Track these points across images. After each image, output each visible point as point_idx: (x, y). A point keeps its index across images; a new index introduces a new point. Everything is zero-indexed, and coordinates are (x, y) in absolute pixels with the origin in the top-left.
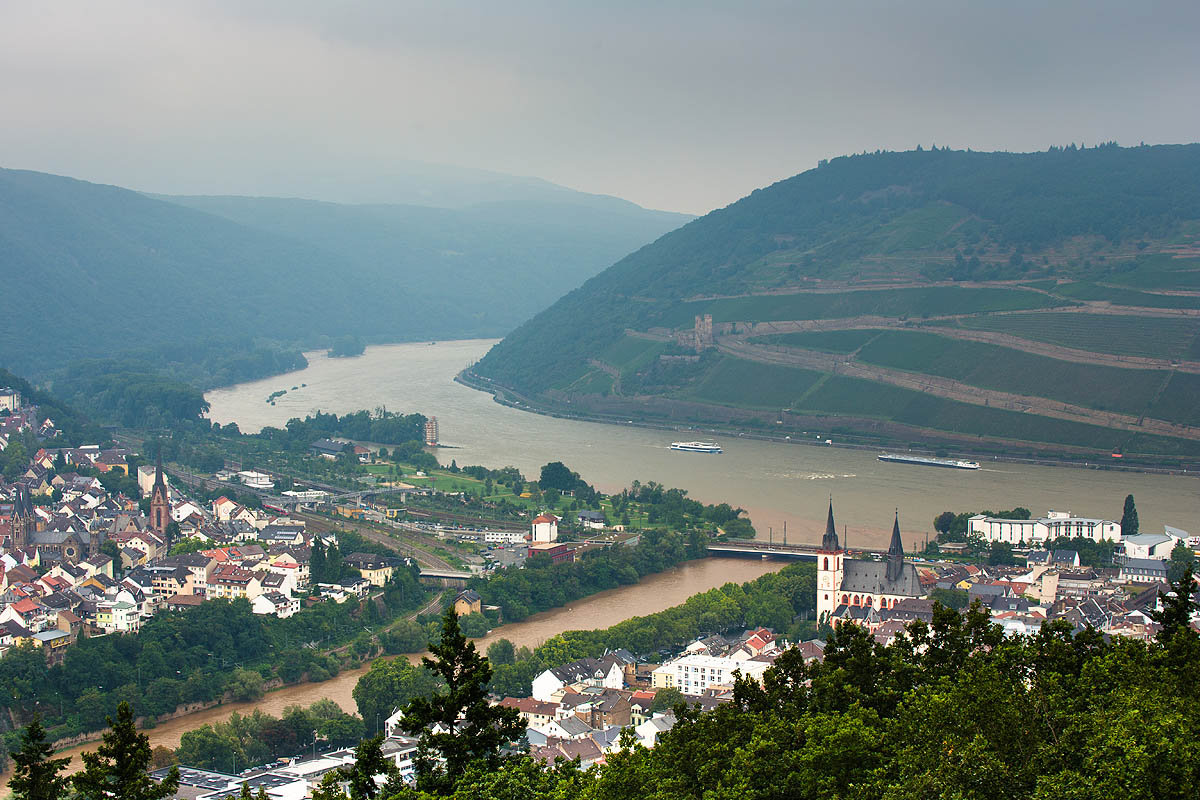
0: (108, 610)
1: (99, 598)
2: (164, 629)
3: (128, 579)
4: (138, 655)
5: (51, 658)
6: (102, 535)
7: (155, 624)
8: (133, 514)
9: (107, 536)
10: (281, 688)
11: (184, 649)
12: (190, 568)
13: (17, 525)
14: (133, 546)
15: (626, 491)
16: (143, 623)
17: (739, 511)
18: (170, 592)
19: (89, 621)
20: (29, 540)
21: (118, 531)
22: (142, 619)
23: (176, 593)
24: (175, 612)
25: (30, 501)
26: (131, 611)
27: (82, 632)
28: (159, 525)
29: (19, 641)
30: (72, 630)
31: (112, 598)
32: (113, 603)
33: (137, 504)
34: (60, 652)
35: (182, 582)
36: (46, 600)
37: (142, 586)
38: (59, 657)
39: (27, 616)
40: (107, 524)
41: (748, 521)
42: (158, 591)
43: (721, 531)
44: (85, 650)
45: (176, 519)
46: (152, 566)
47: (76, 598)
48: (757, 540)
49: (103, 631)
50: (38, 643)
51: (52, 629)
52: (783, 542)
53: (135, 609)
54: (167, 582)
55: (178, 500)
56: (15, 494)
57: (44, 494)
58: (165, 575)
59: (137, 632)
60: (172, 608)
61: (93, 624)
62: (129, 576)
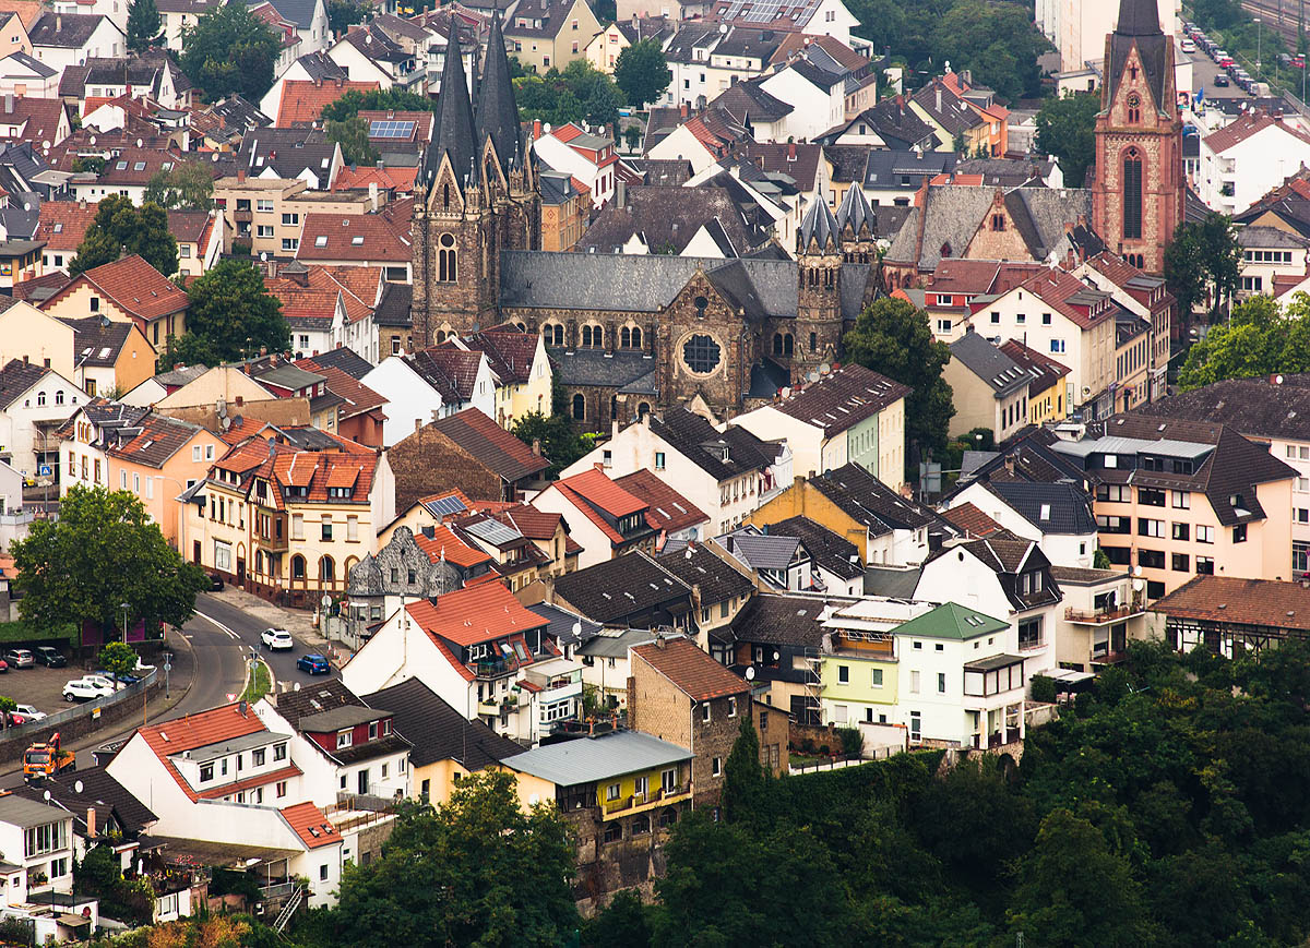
0: (877, 645)
1: (835, 585)
2: (1149, 743)
3: (979, 497)
4: (1017, 866)
5: (594, 868)
6: (857, 277)
7: (1110, 717)
8: (1003, 169)
9: (879, 282)
11: (1242, 840)
12: (1278, 449)
13: (445, 220)
14: (1007, 331)
16: (1043, 714)
18: (1181, 562)
19: (782, 694)
20: (504, 291)
21: (931, 257)
22: (1042, 689)
23: (1206, 568)
24: (1204, 660)
25: (509, 97)
26: (986, 650)
27: (747, 745)
28: (1133, 227)
29: (441, 783)
30: (702, 734)
31: (899, 584)
32: (903, 612)
33: (1028, 126)
34: (642, 841)
35: (1239, 514)
36: (577, 586)
37: (1047, 528)
38: (634, 865)
39: (486, 664)
40: (881, 222)
42: (1121, 556)
44: (758, 833)
45: (1214, 200)
46: (1093, 435)
47: (720, 581)
49: (851, 742)
50: (533, 794)
51: (604, 732)
53: (1007, 643)
54: (1166, 515)
55: (1229, 106)
56: (437, 64)
57: (579, 68)
58: (1156, 478)
59: (1017, 752)
60: (1189, 640)
61: (805, 711)
62: (983, 477)
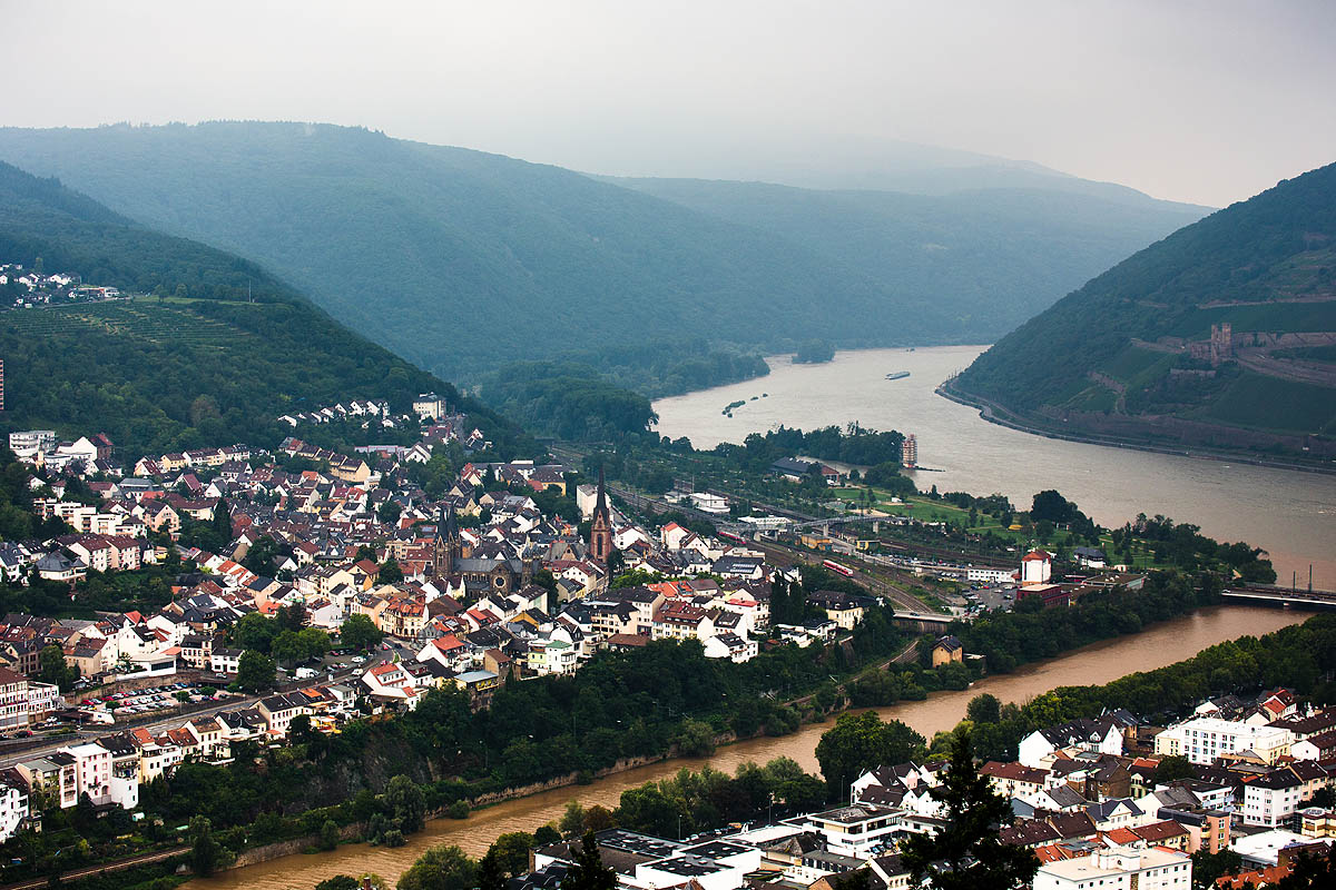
0: (541, 650)
1: (531, 636)
2: (604, 672)
3: (564, 615)
4: (574, 701)
5: (475, 701)
6: (536, 564)
7: (595, 666)
8: (570, 539)
9: (541, 564)
10: (733, 742)
11: (626, 695)
12: (634, 604)
13: (441, 550)
14: (571, 577)
15: (1128, 524)
16: (580, 665)
17: (1258, 551)
18: (612, 630)
19: (519, 661)
20: (454, 567)
21: (553, 559)
22: (579, 660)
23: (617, 631)
24: (617, 653)
25: (456, 522)
26: (567, 651)
27: (511, 673)
28: (600, 553)
29: (440, 682)
30: (500, 670)
31: (546, 635)
32: (548, 642)
33: (576, 529)
34: (487, 695)
35: (625, 619)
36: (470, 636)
37: (580, 623)
38: (485, 701)
39: (450, 654)
40: (542, 551)
41: (1269, 563)
42: (598, 629)
43: (1237, 575)
44: (513, 693)
45: (619, 547)
46: (591, 601)
47: (504, 634)
48: (1278, 585)
49: (535, 672)
50: (461, 685)
51: (478, 670)
52: (1307, 589)
53: (571, 649)
54: (608, 619)
55: (622, 524)
56: (439, 514)
57: (471, 515)
58: (606, 611)
59: (574, 674)
60: (614, 648)
61: (524, 665)
62: (565, 611)
